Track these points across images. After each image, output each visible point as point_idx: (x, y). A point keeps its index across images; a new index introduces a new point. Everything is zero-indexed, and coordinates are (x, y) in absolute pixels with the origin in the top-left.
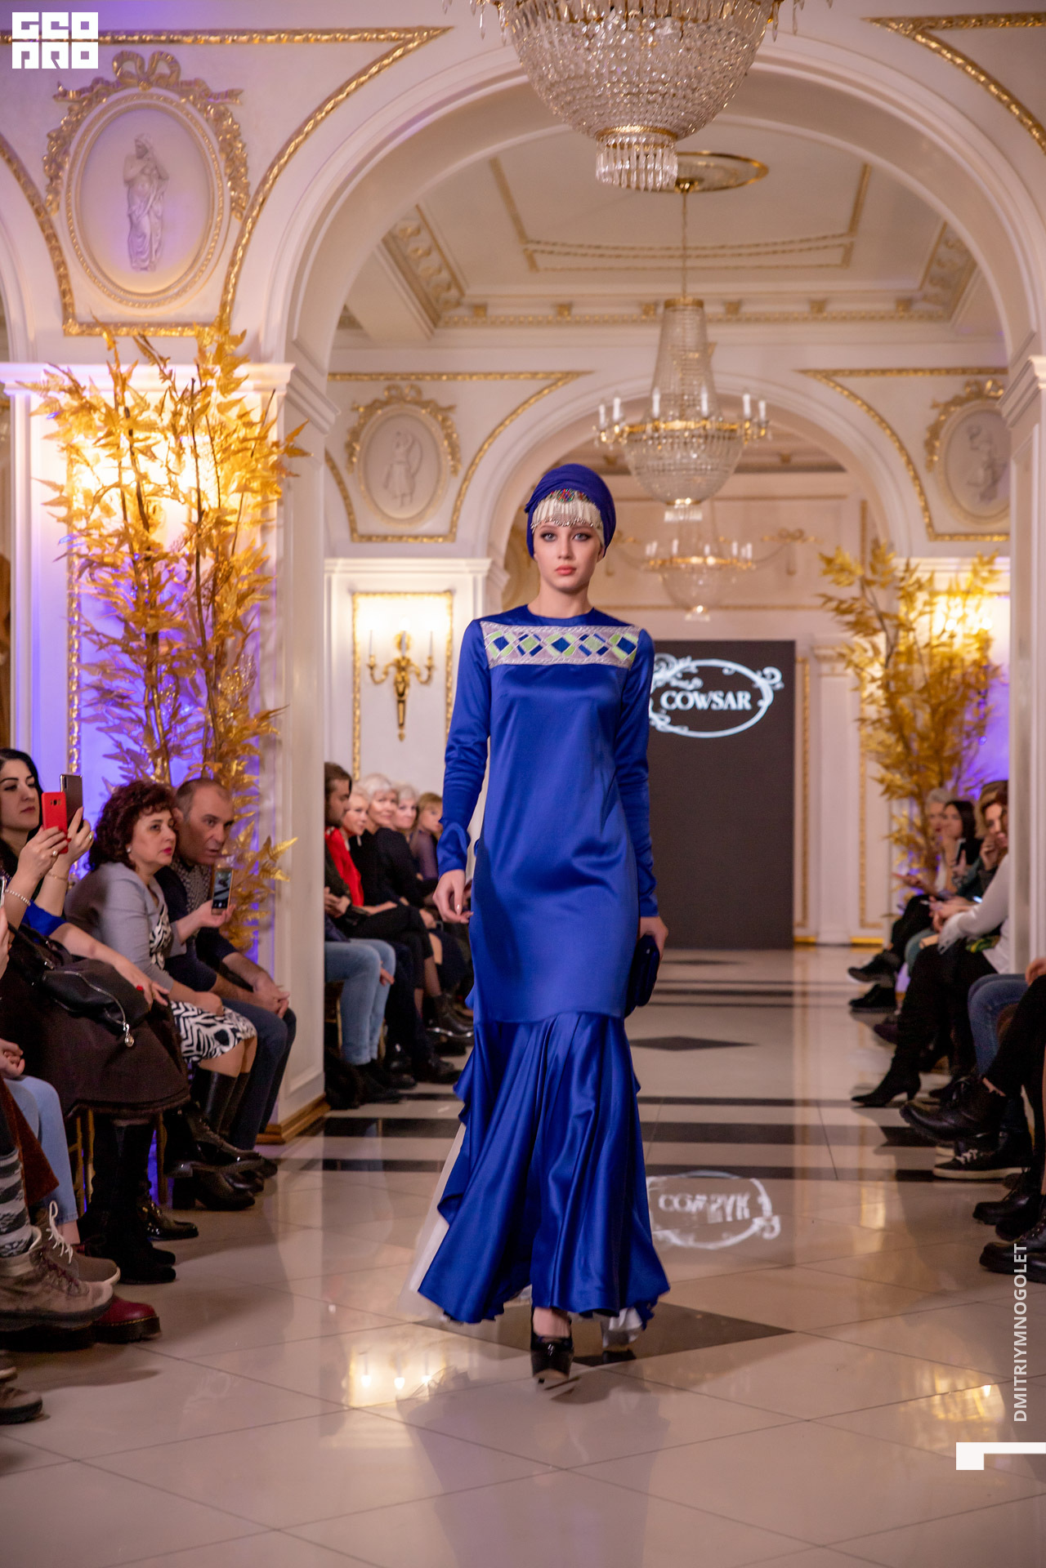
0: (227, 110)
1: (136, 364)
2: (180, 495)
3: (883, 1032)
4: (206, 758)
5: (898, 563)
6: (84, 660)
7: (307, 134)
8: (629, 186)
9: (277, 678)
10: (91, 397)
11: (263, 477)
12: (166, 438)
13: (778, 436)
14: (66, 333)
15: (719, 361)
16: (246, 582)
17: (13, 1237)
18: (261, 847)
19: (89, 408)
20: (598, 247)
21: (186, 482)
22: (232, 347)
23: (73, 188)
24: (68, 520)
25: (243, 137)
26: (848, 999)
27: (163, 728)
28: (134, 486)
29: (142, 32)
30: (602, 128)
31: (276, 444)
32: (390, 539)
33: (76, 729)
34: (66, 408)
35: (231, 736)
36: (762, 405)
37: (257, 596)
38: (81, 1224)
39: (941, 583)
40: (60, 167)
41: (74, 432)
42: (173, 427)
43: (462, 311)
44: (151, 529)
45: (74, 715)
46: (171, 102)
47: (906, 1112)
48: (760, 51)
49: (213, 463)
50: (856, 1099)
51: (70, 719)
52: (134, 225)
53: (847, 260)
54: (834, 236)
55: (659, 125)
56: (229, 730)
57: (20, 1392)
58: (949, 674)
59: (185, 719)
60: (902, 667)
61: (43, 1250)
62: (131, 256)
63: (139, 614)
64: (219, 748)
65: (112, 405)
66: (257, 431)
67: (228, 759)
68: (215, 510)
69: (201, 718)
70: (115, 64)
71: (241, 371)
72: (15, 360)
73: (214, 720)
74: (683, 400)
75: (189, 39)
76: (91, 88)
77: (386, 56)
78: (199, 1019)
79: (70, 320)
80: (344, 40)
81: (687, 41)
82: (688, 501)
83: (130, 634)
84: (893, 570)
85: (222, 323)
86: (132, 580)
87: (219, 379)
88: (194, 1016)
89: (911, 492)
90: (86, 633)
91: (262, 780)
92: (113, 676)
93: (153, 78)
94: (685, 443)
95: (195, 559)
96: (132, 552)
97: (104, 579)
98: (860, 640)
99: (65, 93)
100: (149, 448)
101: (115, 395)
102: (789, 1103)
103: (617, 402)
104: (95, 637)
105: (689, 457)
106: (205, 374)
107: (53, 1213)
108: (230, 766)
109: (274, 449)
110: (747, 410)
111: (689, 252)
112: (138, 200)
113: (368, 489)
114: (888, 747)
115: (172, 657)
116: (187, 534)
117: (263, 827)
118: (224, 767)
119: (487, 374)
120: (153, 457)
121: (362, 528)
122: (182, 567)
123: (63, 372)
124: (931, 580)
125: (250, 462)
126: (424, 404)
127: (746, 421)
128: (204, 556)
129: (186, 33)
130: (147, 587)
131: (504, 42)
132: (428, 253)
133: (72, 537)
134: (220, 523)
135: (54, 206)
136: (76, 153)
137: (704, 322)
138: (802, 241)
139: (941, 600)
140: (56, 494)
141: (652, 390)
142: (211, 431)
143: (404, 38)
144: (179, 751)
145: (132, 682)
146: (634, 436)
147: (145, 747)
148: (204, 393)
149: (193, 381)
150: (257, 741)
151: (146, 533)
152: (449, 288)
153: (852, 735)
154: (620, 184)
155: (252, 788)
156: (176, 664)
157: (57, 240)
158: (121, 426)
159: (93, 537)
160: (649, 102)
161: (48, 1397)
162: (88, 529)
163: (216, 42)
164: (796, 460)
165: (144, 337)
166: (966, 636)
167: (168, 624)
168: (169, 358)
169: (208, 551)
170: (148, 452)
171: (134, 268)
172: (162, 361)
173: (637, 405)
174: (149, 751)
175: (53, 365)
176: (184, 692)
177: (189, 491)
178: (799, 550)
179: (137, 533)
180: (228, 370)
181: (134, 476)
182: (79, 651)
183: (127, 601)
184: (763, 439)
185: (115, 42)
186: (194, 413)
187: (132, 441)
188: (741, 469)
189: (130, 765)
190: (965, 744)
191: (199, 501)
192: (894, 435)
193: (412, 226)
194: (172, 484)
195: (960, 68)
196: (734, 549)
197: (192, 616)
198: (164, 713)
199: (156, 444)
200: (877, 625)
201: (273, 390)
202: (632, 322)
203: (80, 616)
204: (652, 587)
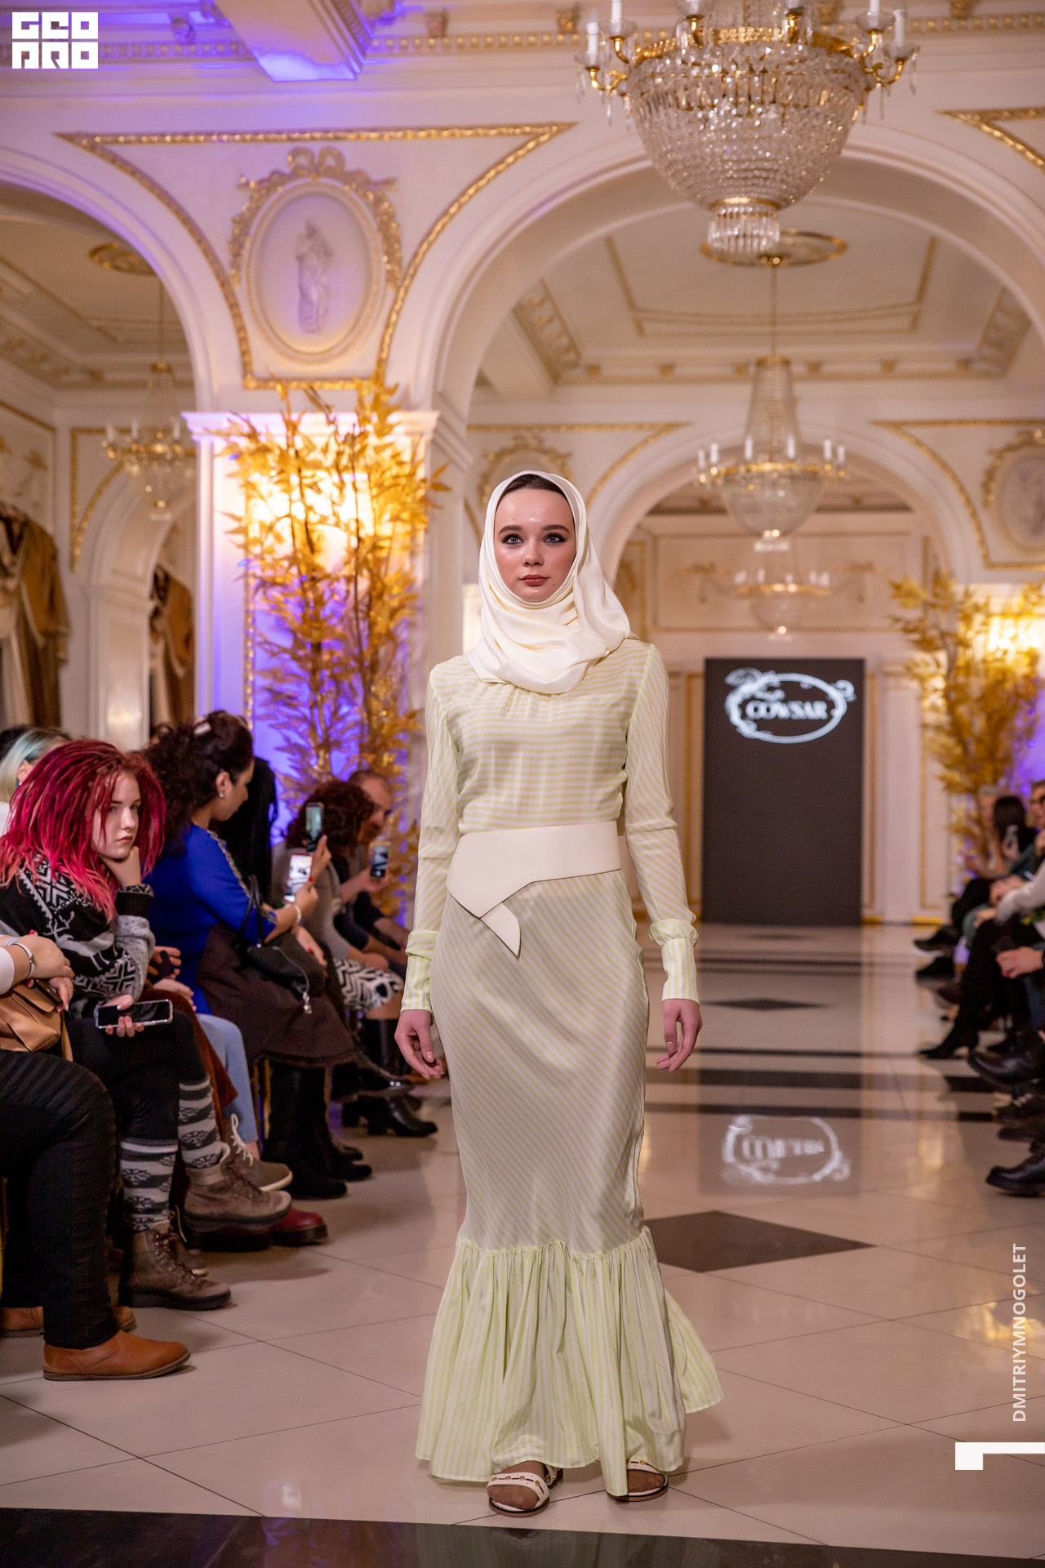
0: (384, 195)
1: (304, 412)
2: (342, 525)
3: (945, 995)
4: (362, 751)
5: (958, 589)
6: (259, 666)
7: (453, 215)
8: (736, 251)
10: (266, 441)
11: (412, 509)
12: (330, 474)
13: (853, 479)
14: (245, 387)
15: (803, 412)
16: (397, 599)
19: (264, 450)
20: (698, 315)
22: (387, 397)
23: (253, 263)
24: (245, 547)
25: (398, 218)
27: (325, 724)
28: (301, 516)
29: (312, 131)
30: (714, 200)
31: (424, 481)
34: (245, 450)
35: (384, 731)
36: (841, 451)
37: (406, 611)
39: (996, 606)
40: (241, 246)
41: (251, 471)
42: (337, 466)
43: (579, 372)
44: (316, 554)
46: (338, 190)
47: (972, 1060)
48: (851, 140)
49: (370, 498)
52: (304, 295)
53: (914, 325)
54: (904, 304)
55: (764, 197)
56: (381, 726)
57: (212, 1284)
58: (1003, 685)
59: (344, 717)
60: (961, 679)
61: (230, 1163)
64: (373, 742)
65: (284, 446)
66: (407, 469)
67: (381, 752)
68: (370, 538)
69: (357, 717)
70: (290, 158)
71: (393, 418)
72: (202, 410)
73: (368, 718)
74: (772, 445)
75: (352, 136)
76: (268, 180)
77: (521, 147)
79: (249, 376)
80: (485, 135)
81: (790, 124)
82: (776, 533)
83: (298, 644)
84: (951, 596)
85: (378, 377)
86: (299, 598)
87: (375, 426)
90: (260, 644)
91: (408, 770)
92: (282, 680)
93: (322, 170)
94: (774, 483)
95: (352, 579)
96: (300, 573)
98: (920, 656)
99: (247, 184)
100: (315, 484)
101: (287, 439)
102: (857, 1055)
103: (714, 449)
104: (267, 647)
105: (777, 495)
106: (364, 420)
108: (382, 757)
109: (422, 485)
110: (828, 454)
111: (777, 319)
114: (948, 749)
115: (333, 664)
116: (347, 558)
117: (409, 811)
118: (377, 758)
119: (599, 426)
120: (319, 491)
122: (342, 586)
123: (243, 419)
124: (987, 604)
125: (402, 495)
126: (545, 452)
127: (828, 464)
128: (362, 575)
129: (350, 131)
130: (312, 604)
131: (629, 129)
132: (550, 320)
133: (248, 561)
134: (375, 547)
135: (236, 279)
136: (256, 235)
137: (791, 380)
138: (877, 308)
139: (996, 622)
140: (234, 525)
141: (744, 439)
142: (369, 469)
143: (537, 132)
144: (338, 745)
145: (299, 684)
146: (729, 478)
147: (310, 741)
148: (362, 436)
149: (354, 425)
150: (405, 736)
151: (312, 556)
152: (567, 350)
153: (914, 738)
154: (729, 248)
155: (401, 777)
156: (337, 670)
157: (238, 309)
158: (292, 465)
159: (267, 561)
161: (236, 1289)
162: (264, 552)
163: (376, 138)
164: (867, 502)
165: (312, 388)
166: (1018, 653)
167: (330, 635)
168: (333, 407)
169: (365, 572)
170: (314, 486)
172: (326, 409)
173: (732, 451)
174: (313, 745)
175: (235, 414)
176: (344, 695)
177: (349, 520)
178: (869, 579)
179: (304, 556)
180: (383, 417)
181: (302, 508)
182: (254, 659)
183: (296, 616)
184: (841, 480)
185: (290, 139)
186: (354, 454)
187: (301, 478)
188: (822, 509)
189: (297, 757)
190: (1016, 746)
191: (358, 530)
192: (955, 478)
193: (537, 298)
194: (335, 514)
195: (1022, 153)
196: (813, 577)
197: (351, 630)
198: (326, 712)
199: (321, 480)
200: (939, 643)
201: (421, 435)
202: (726, 380)
203: (255, 628)
204: (740, 611)
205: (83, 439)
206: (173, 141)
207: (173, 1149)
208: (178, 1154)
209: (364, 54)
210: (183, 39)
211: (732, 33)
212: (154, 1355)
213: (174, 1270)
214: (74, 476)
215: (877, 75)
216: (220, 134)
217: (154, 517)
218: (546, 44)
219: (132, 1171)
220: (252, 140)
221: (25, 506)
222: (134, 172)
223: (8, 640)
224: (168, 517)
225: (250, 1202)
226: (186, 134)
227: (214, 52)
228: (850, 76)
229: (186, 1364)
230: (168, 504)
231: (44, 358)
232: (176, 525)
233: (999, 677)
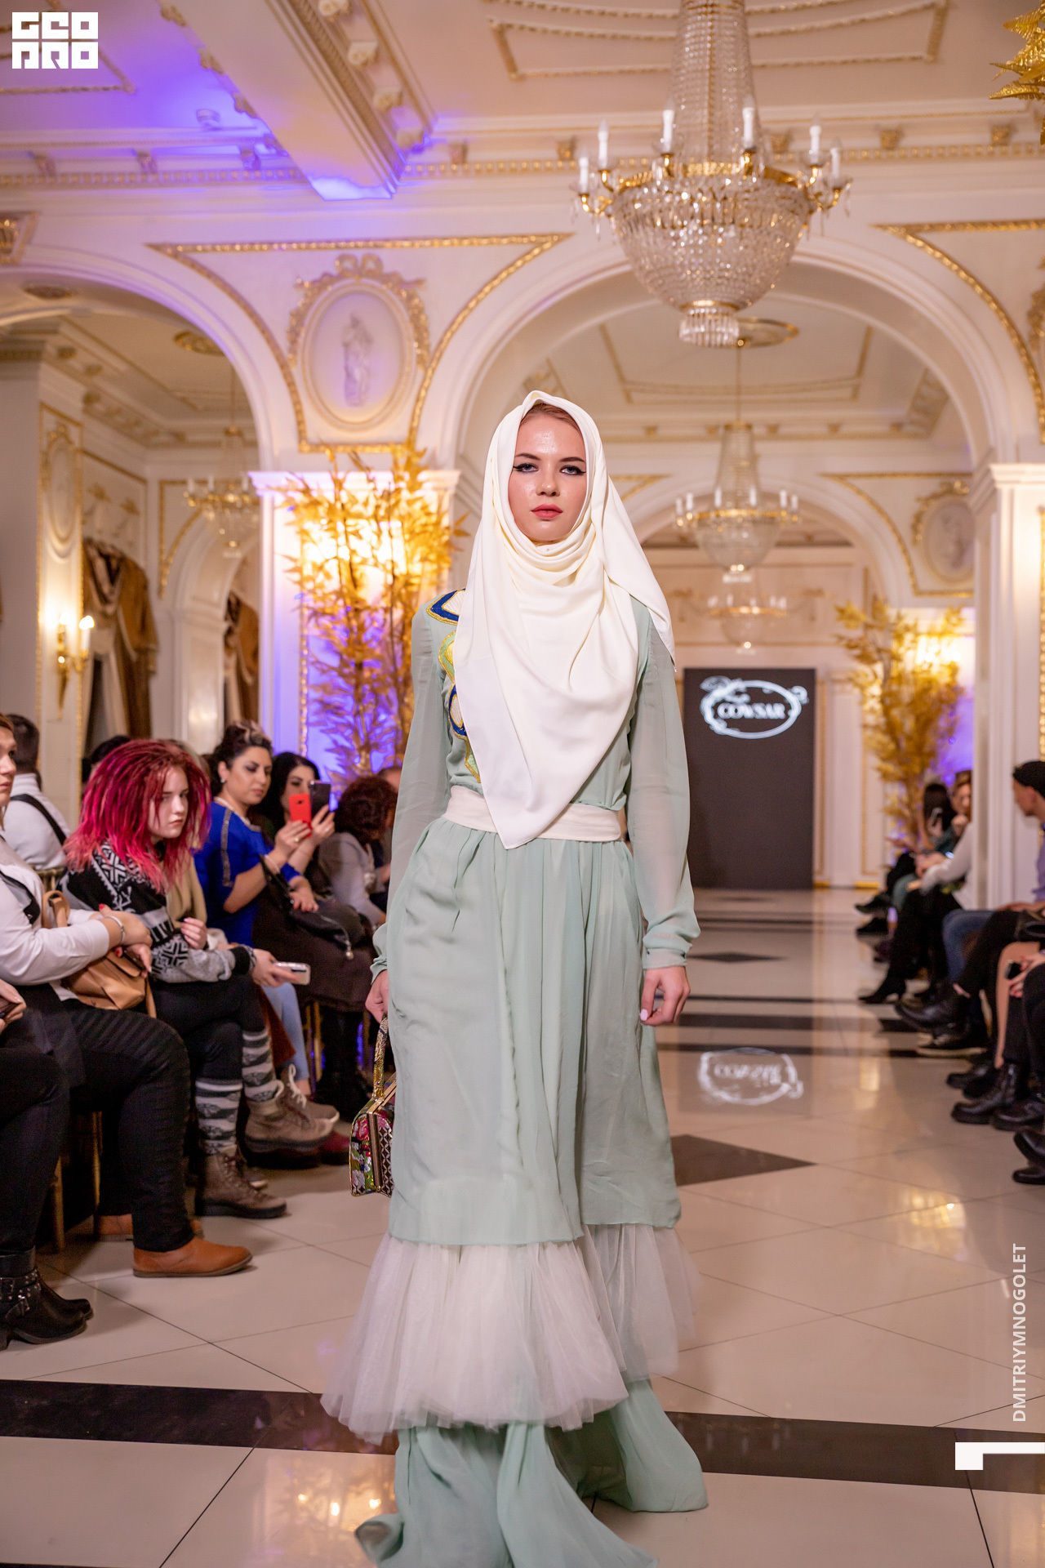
0: (415, 293)
1: (348, 471)
2: (380, 565)
3: (879, 951)
5: (891, 613)
6: (312, 681)
7: (472, 310)
8: (703, 343)
10: (318, 496)
11: (438, 551)
12: (370, 524)
13: (805, 521)
14: (301, 451)
15: (763, 467)
19: (315, 503)
20: (676, 387)
22: (417, 459)
23: (307, 349)
24: (300, 583)
25: (426, 312)
26: (852, 928)
27: (366, 730)
28: (347, 558)
29: (356, 240)
30: (684, 303)
31: (448, 528)
34: (300, 504)
39: (923, 626)
40: (297, 334)
41: (305, 520)
42: (375, 517)
44: (358, 588)
45: (304, 721)
46: (376, 289)
48: (799, 248)
49: (403, 542)
51: (301, 724)
52: (349, 375)
53: (855, 395)
54: (846, 378)
55: (725, 300)
58: (929, 693)
59: (381, 724)
60: (894, 687)
65: (332, 500)
66: (434, 519)
68: (404, 575)
70: (338, 263)
71: (422, 476)
72: (265, 470)
74: (737, 495)
75: (388, 245)
76: (319, 281)
77: (528, 253)
79: (304, 442)
80: (498, 243)
81: (746, 241)
82: (741, 568)
83: (344, 663)
84: (886, 619)
85: (410, 443)
86: (345, 625)
87: (407, 483)
89: (902, 562)
90: (313, 663)
92: (331, 693)
93: (364, 272)
94: (739, 526)
95: (388, 610)
96: (345, 605)
98: (864, 668)
99: (302, 284)
100: (358, 531)
101: (335, 494)
103: (690, 498)
104: (318, 666)
105: (742, 536)
106: (398, 478)
109: (447, 532)
110: (783, 502)
111: (742, 390)
114: (883, 745)
115: (373, 680)
116: (384, 593)
120: (360, 537)
122: (380, 615)
123: (298, 478)
124: (915, 625)
125: (429, 541)
127: (783, 510)
128: (396, 606)
129: (387, 240)
130: (355, 630)
131: (614, 243)
133: (302, 595)
134: (407, 584)
135: (293, 362)
136: (310, 325)
137: (753, 439)
138: (825, 382)
139: (923, 640)
140: (291, 565)
141: (715, 488)
142: (402, 518)
143: (541, 241)
144: (378, 746)
145: (344, 696)
146: (702, 521)
147: (353, 743)
148: (397, 492)
149: (390, 483)
151: (355, 591)
153: (857, 736)
154: (697, 342)
156: (376, 685)
157: (295, 386)
158: (339, 516)
159: (318, 594)
160: (718, 284)
162: (316, 587)
163: (408, 246)
164: (818, 538)
165: (355, 453)
166: (941, 665)
167: (370, 656)
168: (373, 467)
169: (399, 604)
170: (356, 534)
172: (368, 469)
173: (705, 498)
174: (356, 746)
175: (292, 473)
176: (381, 705)
177: (387, 560)
178: (820, 604)
179: (349, 591)
180: (414, 476)
181: (348, 551)
182: (308, 675)
183: (341, 640)
184: (794, 523)
185: (337, 247)
186: (390, 507)
187: (346, 526)
188: (780, 544)
189: (343, 757)
190: (940, 742)
191: (393, 569)
192: (889, 521)
194: (374, 557)
195: (940, 259)
196: (773, 602)
197: (387, 651)
198: (367, 720)
199: (363, 528)
200: (875, 656)
201: (446, 490)
202: (701, 440)
203: (309, 650)
204: (713, 629)
205: (170, 491)
206: (242, 249)
209: (398, 177)
210: (250, 167)
211: (698, 167)
214: (161, 519)
215: (818, 201)
216: (280, 243)
217: (227, 554)
218: (549, 170)
220: (307, 248)
221: (121, 545)
222: (210, 275)
223: (107, 656)
224: (238, 555)
226: (252, 244)
227: (275, 177)
228: (795, 202)
230: (239, 544)
231: (137, 423)
232: (244, 562)
233: (926, 685)
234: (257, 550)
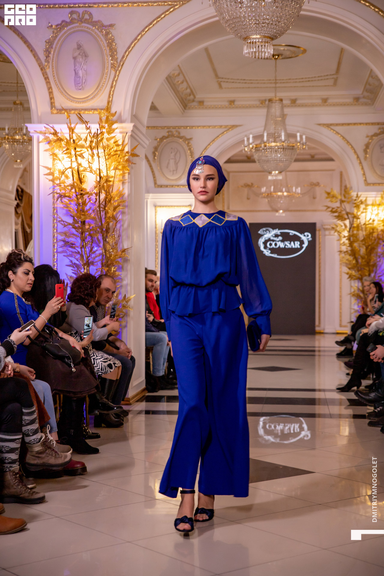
0: (110, 31)
1: (77, 124)
2: (93, 171)
4: (102, 266)
5: (354, 194)
6: (59, 231)
7: (139, 40)
8: (255, 57)
9: (128, 237)
10: (61, 136)
11: (123, 164)
12: (88, 151)
13: (310, 148)
14: (52, 113)
15: (288, 121)
16: (117, 202)
17: (34, 437)
18: (122, 298)
19: (60, 140)
20: (244, 80)
21: (95, 166)
22: (112, 117)
23: (54, 60)
24: (53, 181)
25: (116, 41)
26: (335, 353)
27: (87, 255)
28: (76, 168)
29: (79, 3)
30: (245, 36)
31: (128, 152)
32: (169, 186)
33: (56, 256)
34: (52, 140)
35: (112, 258)
36: (304, 137)
37: (121, 207)
38: (58, 433)
39: (369, 202)
40: (50, 53)
41: (55, 148)
42: (90, 147)
43: (195, 104)
44: (83, 184)
46: (90, 29)
47: (356, 393)
48: (303, 7)
49: (105, 159)
50: (338, 389)
51: (54, 252)
52: (76, 73)
53: (335, 84)
54: (331, 75)
55: (266, 35)
56: (111, 256)
57: (37, 493)
58: (372, 235)
59: (95, 252)
60: (355, 232)
61: (45, 442)
62: (75, 85)
63: (78, 214)
64: (107, 262)
65: (69, 139)
66: (120, 148)
67: (110, 266)
68: (105, 177)
69: (101, 252)
70: (69, 15)
71: (115, 126)
72: (34, 123)
73: (105, 252)
74: (275, 135)
75: (96, 6)
76: (61, 24)
77: (167, 11)
78: (101, 360)
79: (53, 108)
80: (152, 5)
81: (277, 4)
82: (277, 172)
83: (75, 221)
84: (352, 197)
85: (108, 109)
86: (76, 202)
87: (107, 129)
88: (100, 359)
89: (359, 168)
90: (59, 221)
91: (122, 274)
92: (69, 237)
93: (83, 20)
94: (276, 151)
95: (98, 195)
96: (76, 192)
97: (65, 202)
98: (340, 223)
99: (52, 26)
100: (82, 154)
101: (70, 135)
102: (314, 390)
103: (251, 136)
104: (62, 223)
105: (277, 156)
106: (102, 127)
107: (48, 429)
108: (111, 269)
109: (127, 154)
110: (299, 139)
111: (277, 81)
112: (78, 65)
113: (161, 169)
114: (350, 261)
115: (90, 230)
116: (95, 185)
117: (123, 291)
118: (109, 269)
119: (204, 126)
120: (83, 157)
121: (159, 183)
122: (94, 197)
123: (51, 127)
124: (366, 200)
125: (118, 159)
126: (181, 138)
127: (298, 143)
128: (102, 193)
129: (95, 3)
130: (81, 204)
131: (210, 6)
132: (182, 82)
133: (54, 187)
134: (107, 181)
135: (48, 67)
136: (55, 48)
137: (283, 107)
138: (319, 77)
139: (370, 208)
140: (49, 171)
141: (264, 132)
142: (104, 148)
143: (174, 4)
144: (93, 263)
145: (76, 239)
146: (257, 149)
147: (81, 262)
148: (101, 134)
149: (98, 130)
150: (121, 260)
151: (81, 185)
152: (190, 95)
153: (337, 257)
154: (252, 56)
155: (119, 277)
156: (92, 232)
157: (49, 79)
158: (72, 146)
159: (62, 186)
160: (262, 27)
161: (47, 495)
162: (60, 183)
163: (106, 7)
164: (316, 157)
165: (80, 114)
166: (379, 221)
167: (89, 218)
168: (89, 122)
169: (103, 191)
170: (81, 156)
171: (76, 89)
172: (86, 122)
173: (258, 138)
175: (48, 124)
176: (95, 242)
177: (96, 170)
178: (318, 190)
179: (78, 185)
180: (110, 126)
181: (76, 164)
182: (57, 228)
183: (74, 209)
184: (304, 149)
185: (69, 7)
186: (98, 141)
187: (76, 152)
188: (297, 160)
189: (75, 268)
190: (378, 260)
191: (100, 173)
192: (352, 148)
193: (176, 73)
194: (90, 167)
195: (377, 12)
196: (294, 189)
197: (97, 215)
198: (87, 250)
199: (84, 153)
200: (345, 216)
201: (126, 133)
202: (257, 107)
203: (57, 215)
204: (264, 203)
207: (20, 436)
208: (23, 439)
212: (11, 525)
213: (21, 488)
217: (15, 166)
219: (3, 446)
220: (53, 7)
224: (22, 166)
225: (54, 458)
229: (26, 527)
230: (21, 161)
232: (25, 170)
233: (371, 231)
234: (31, 164)
